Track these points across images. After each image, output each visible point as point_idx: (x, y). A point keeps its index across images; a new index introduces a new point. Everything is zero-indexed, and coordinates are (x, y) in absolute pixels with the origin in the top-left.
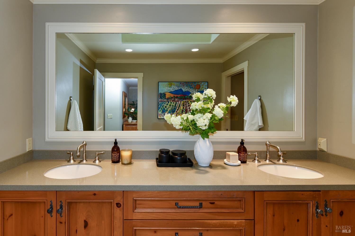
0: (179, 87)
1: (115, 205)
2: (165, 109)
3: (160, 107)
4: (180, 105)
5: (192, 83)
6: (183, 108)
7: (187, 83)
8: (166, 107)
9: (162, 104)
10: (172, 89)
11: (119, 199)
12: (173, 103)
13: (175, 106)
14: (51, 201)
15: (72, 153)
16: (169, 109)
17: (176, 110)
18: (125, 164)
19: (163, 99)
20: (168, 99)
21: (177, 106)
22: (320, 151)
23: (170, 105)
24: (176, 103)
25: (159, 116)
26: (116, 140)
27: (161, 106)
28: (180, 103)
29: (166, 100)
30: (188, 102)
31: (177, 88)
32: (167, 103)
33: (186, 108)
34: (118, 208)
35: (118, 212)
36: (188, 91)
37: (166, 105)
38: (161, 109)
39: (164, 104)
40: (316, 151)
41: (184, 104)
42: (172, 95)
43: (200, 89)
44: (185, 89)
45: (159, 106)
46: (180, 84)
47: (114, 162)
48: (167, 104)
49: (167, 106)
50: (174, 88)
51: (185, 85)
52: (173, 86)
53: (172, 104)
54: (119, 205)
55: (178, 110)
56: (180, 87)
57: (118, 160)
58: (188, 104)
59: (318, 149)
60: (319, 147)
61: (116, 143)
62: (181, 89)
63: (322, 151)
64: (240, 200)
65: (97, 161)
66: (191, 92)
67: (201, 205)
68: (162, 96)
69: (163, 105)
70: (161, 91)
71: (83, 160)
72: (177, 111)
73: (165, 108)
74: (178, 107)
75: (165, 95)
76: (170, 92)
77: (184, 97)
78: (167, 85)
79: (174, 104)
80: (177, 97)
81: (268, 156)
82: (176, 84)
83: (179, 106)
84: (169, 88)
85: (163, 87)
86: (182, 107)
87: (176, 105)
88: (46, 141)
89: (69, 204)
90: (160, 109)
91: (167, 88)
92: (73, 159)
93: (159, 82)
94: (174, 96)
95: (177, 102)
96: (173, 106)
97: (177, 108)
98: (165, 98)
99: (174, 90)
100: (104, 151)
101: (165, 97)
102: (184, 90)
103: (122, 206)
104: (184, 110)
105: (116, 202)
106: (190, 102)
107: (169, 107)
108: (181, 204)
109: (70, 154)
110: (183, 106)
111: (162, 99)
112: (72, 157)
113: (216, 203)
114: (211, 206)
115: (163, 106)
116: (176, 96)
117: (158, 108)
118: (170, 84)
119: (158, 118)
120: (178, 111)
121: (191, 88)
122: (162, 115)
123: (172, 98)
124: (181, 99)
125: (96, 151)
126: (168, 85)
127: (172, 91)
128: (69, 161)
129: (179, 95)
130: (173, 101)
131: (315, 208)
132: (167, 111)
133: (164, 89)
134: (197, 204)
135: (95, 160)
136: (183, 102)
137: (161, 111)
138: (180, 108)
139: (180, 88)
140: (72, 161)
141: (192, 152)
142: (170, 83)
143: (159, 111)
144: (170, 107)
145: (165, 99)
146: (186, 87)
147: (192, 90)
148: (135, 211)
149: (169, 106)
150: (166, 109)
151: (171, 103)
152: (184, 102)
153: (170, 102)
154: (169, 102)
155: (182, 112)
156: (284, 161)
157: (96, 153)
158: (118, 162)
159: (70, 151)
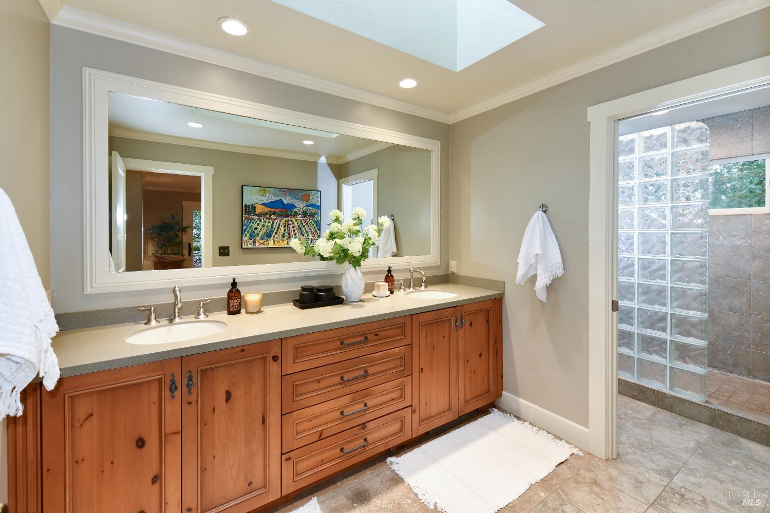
0: (277, 196)
1: (271, 359)
2: (254, 232)
3: (246, 229)
4: (279, 225)
5: (299, 192)
6: (285, 230)
7: (290, 191)
8: (256, 229)
9: (250, 223)
10: (266, 200)
11: (276, 351)
12: (269, 222)
13: (272, 227)
14: (172, 375)
15: (153, 309)
16: (261, 232)
17: (274, 234)
18: (253, 313)
19: (251, 216)
20: (260, 215)
21: (274, 227)
22: (452, 274)
23: (263, 226)
24: (273, 222)
25: (243, 245)
26: (234, 280)
27: (248, 226)
28: (280, 223)
29: (257, 217)
30: (292, 221)
31: (274, 199)
32: (258, 222)
33: (289, 230)
34: (274, 362)
35: (274, 368)
36: (292, 203)
37: (256, 226)
38: (248, 232)
39: (253, 223)
40: (448, 275)
41: (285, 224)
42: (267, 210)
43: (310, 201)
44: (287, 200)
45: (245, 227)
46: (280, 191)
47: (231, 313)
48: (258, 224)
49: (258, 227)
50: (269, 197)
51: (288, 194)
52: (267, 195)
53: (267, 224)
54: (276, 359)
55: (276, 233)
56: (280, 196)
57: (237, 309)
58: (293, 224)
59: (450, 273)
60: (451, 270)
61: (234, 284)
62: (281, 200)
63: (453, 274)
64: (401, 327)
65: (202, 317)
66: (297, 206)
67: (366, 338)
68: (248, 210)
69: (252, 225)
70: (247, 201)
71: (175, 317)
72: (274, 236)
73: (254, 230)
74: (276, 229)
75: (254, 208)
76: (262, 204)
77: (285, 213)
78: (257, 192)
79: (269, 224)
80: (274, 213)
81: (412, 284)
82: (273, 191)
83: (278, 228)
84: (261, 198)
85: (252, 195)
86: (283, 229)
87: (272, 225)
88: (85, 293)
89: (203, 372)
90: (246, 232)
91: (258, 196)
92: (156, 318)
93: (242, 186)
94: (269, 211)
95: (276, 221)
96: (267, 227)
97: (275, 231)
98: (255, 213)
99: (270, 201)
100: (210, 299)
101: (255, 211)
102: (285, 202)
103: (280, 358)
104: (286, 234)
105: (272, 355)
106: (295, 220)
107: (261, 229)
108: (346, 342)
109: (150, 310)
110: (285, 227)
111: (248, 214)
112: (153, 316)
113: (380, 333)
114: (376, 337)
115: (251, 227)
116: (273, 210)
117: (243, 232)
118: (262, 190)
119: (242, 247)
120: (277, 235)
121: (296, 199)
122: (250, 242)
123: (266, 214)
124: (282, 216)
125: (201, 300)
126: (260, 191)
127: (267, 202)
128: (148, 322)
129: (278, 210)
130: (267, 219)
131: (455, 323)
132: (258, 235)
133: (252, 197)
134: (362, 338)
135: (199, 315)
136: (284, 220)
137: (248, 235)
138: (279, 230)
139: (279, 199)
140: (153, 322)
141: (339, 287)
142: (263, 188)
143: (244, 235)
144: (263, 228)
145: (255, 215)
146: (288, 198)
147: (298, 202)
148: (297, 361)
149: (261, 227)
150: (256, 231)
151: (265, 222)
152: (286, 221)
153: (263, 221)
154: (261, 221)
155: (283, 237)
156: (426, 287)
157: (200, 303)
158: (238, 312)
159: (150, 307)
